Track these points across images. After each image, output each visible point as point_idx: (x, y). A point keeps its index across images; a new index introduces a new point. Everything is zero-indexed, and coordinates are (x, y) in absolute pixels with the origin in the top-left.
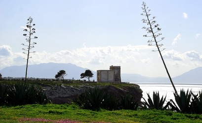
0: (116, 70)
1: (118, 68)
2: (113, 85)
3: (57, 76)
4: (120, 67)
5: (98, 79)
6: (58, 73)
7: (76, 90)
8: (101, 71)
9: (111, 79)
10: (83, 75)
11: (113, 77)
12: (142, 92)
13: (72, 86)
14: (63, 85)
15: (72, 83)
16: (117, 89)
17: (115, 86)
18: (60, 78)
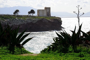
0: (48, 10)
1: (49, 8)
2: (45, 18)
3: (14, 13)
4: (50, 8)
5: (38, 15)
6: (15, 11)
7: (24, 21)
8: (39, 10)
9: (45, 14)
10: (29, 13)
11: (46, 14)
12: (62, 21)
13: (22, 19)
14: (16, 18)
15: (22, 17)
16: (47, 20)
17: (46, 18)
18: (16, 14)
